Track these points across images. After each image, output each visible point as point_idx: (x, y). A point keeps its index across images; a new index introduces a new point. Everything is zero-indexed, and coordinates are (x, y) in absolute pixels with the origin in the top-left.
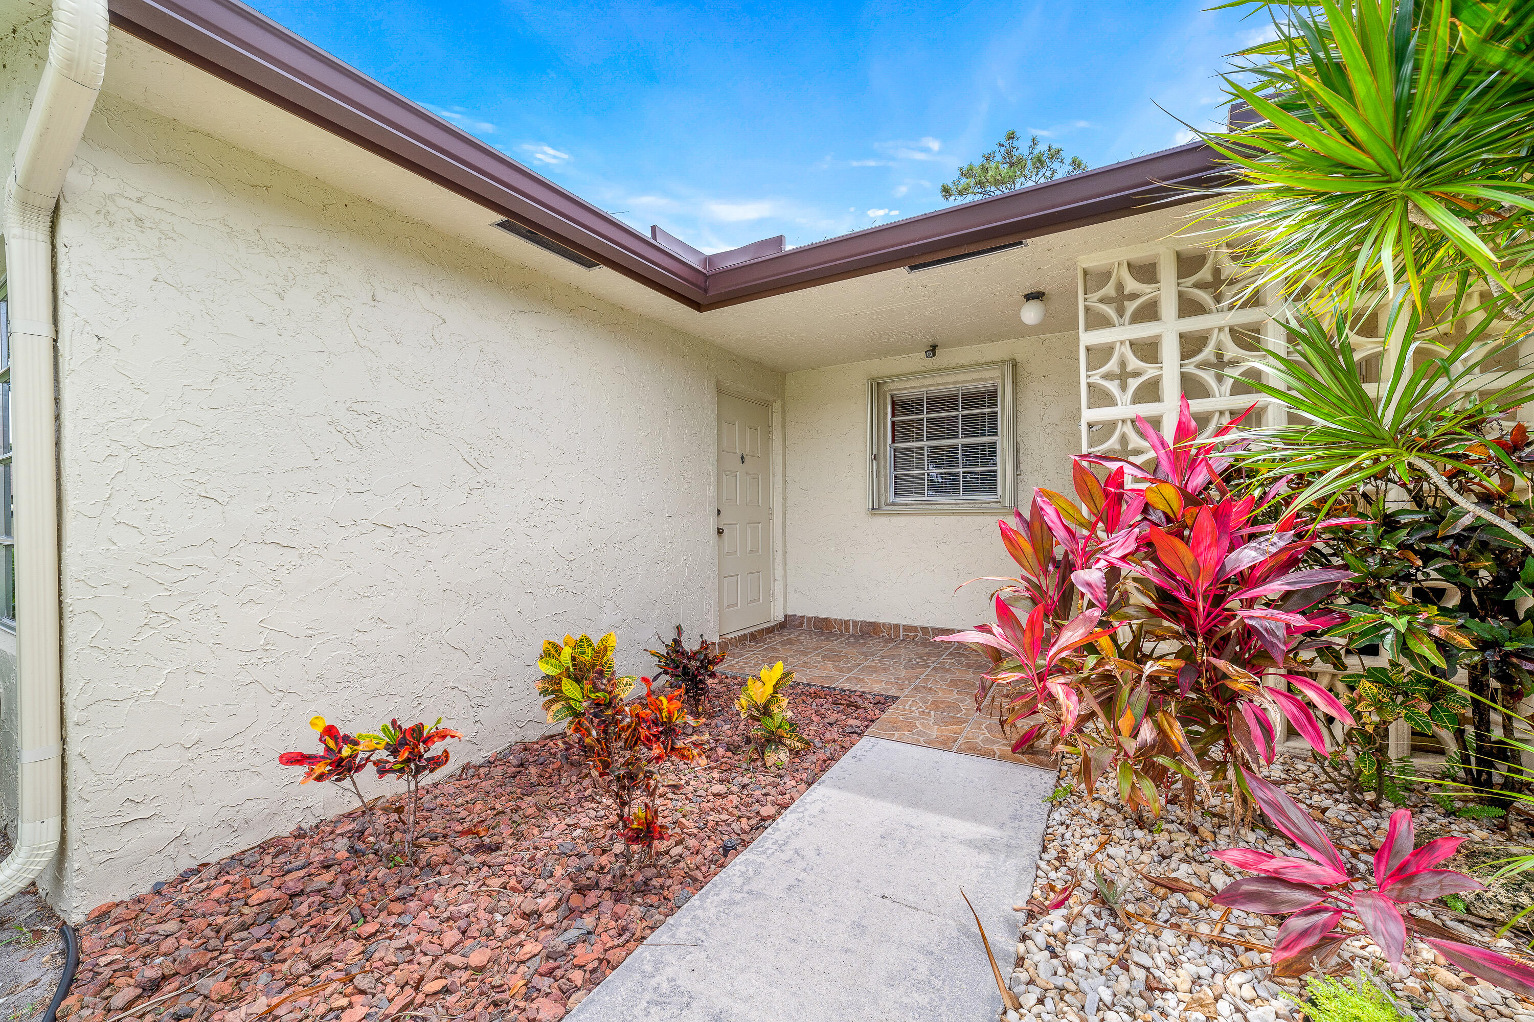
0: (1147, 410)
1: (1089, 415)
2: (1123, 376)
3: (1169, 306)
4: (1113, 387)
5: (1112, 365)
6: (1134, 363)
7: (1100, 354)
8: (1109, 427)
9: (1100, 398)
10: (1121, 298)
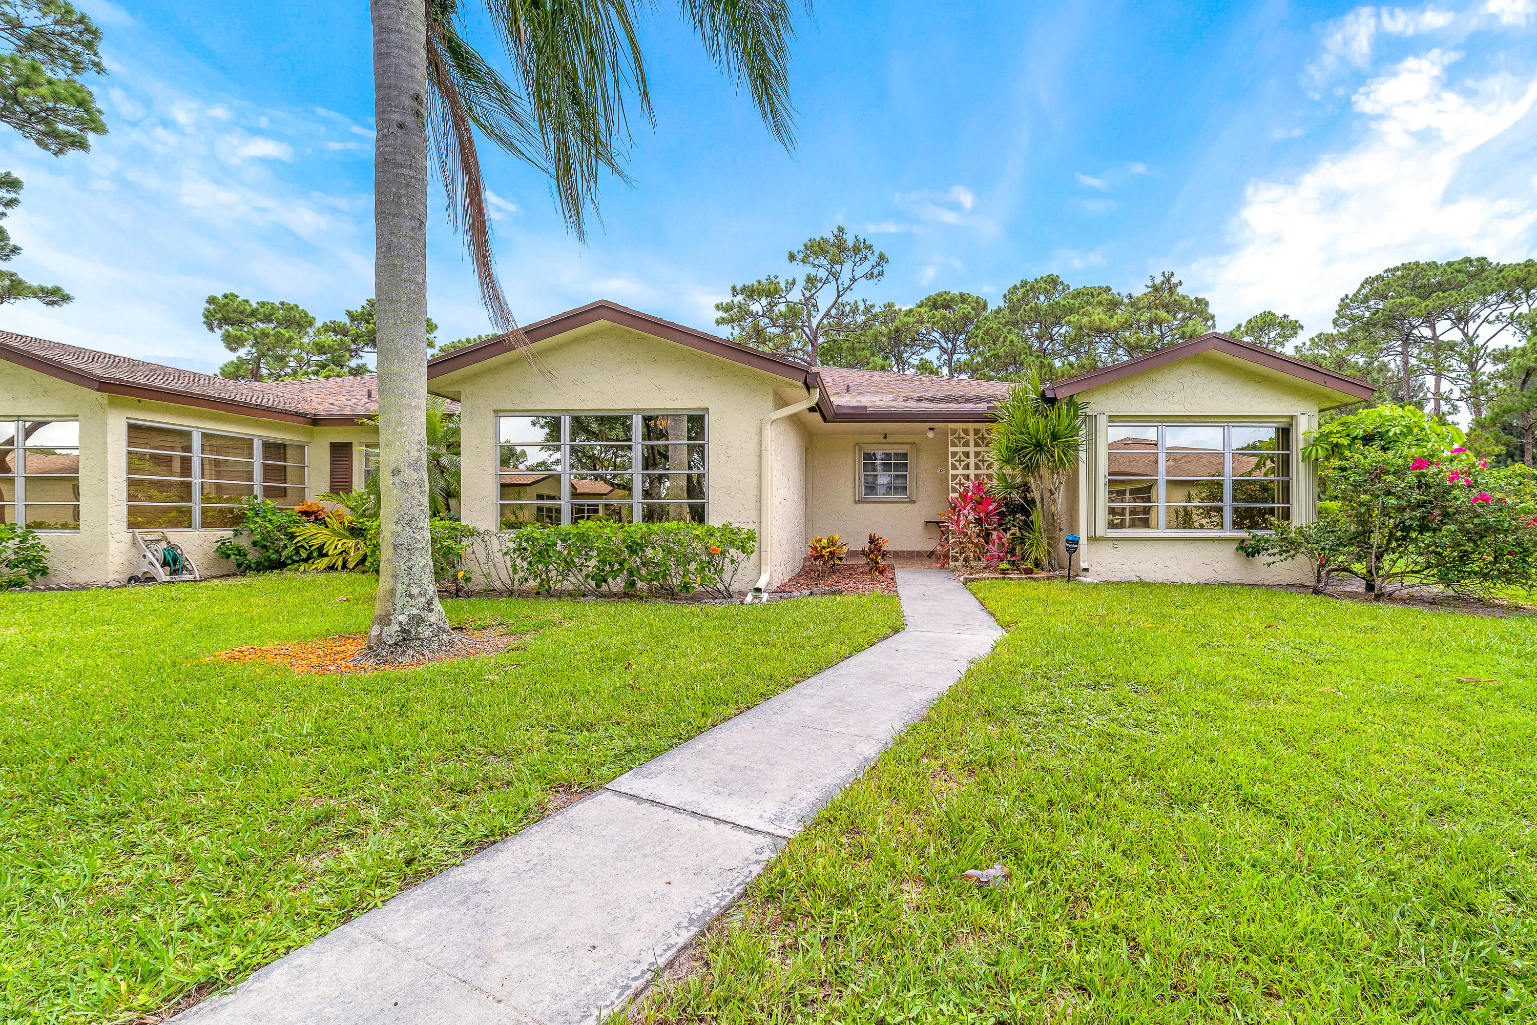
0: (966, 472)
1: (952, 472)
2: (960, 461)
3: (972, 443)
4: (957, 464)
5: (957, 458)
6: (963, 458)
7: (954, 454)
8: (957, 476)
9: (954, 467)
10: (959, 438)
